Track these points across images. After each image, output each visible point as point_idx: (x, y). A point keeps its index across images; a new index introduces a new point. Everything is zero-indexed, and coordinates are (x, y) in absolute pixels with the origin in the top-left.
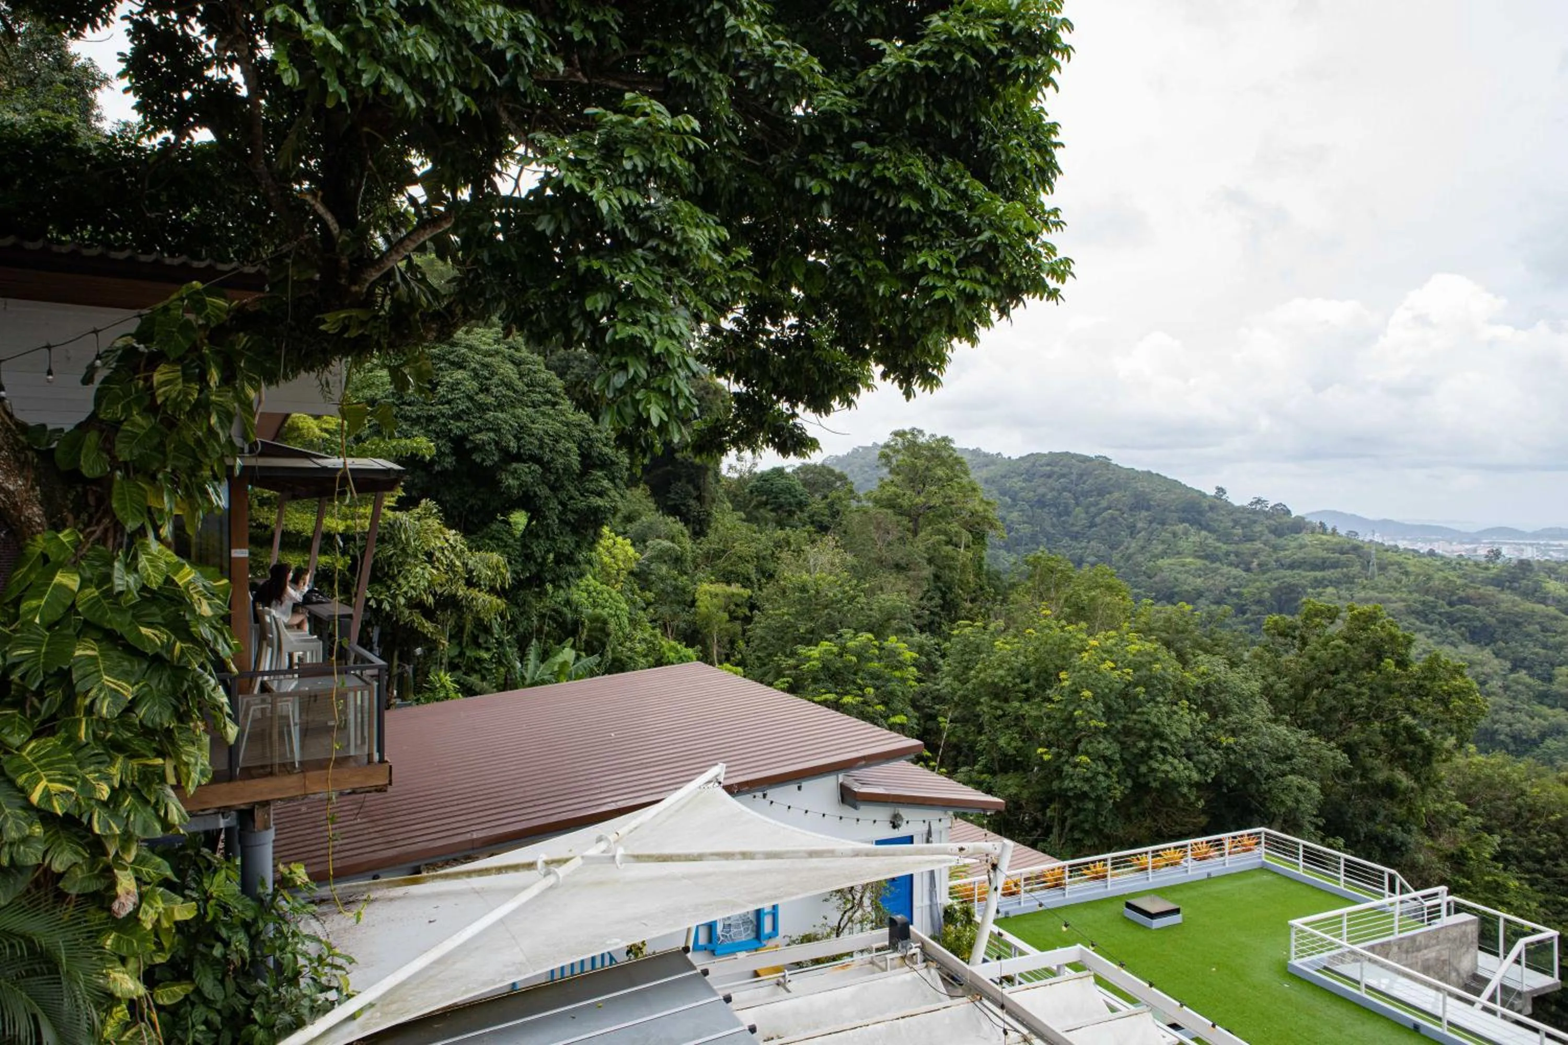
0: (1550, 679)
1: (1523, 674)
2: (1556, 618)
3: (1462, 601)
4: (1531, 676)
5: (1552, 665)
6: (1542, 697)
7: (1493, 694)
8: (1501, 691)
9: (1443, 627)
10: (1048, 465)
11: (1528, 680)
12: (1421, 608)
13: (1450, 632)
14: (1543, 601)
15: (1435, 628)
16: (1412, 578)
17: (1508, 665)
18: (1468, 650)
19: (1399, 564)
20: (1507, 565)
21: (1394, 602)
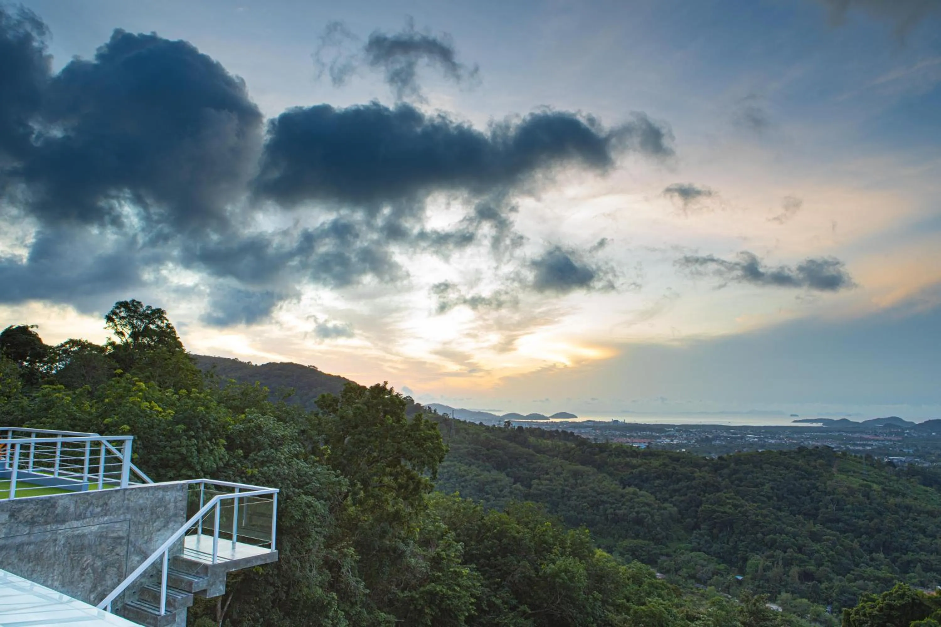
0: (530, 487)
1: (518, 485)
2: (533, 455)
3: (494, 447)
4: (522, 486)
5: (531, 480)
6: (527, 497)
7: (506, 496)
8: (509, 494)
9: (484, 461)
10: (279, 370)
11: (521, 487)
12: (474, 452)
13: (487, 464)
14: (528, 447)
15: (480, 462)
16: (471, 436)
17: (512, 480)
18: (495, 474)
19: (465, 429)
20: (513, 429)
21: (462, 449)
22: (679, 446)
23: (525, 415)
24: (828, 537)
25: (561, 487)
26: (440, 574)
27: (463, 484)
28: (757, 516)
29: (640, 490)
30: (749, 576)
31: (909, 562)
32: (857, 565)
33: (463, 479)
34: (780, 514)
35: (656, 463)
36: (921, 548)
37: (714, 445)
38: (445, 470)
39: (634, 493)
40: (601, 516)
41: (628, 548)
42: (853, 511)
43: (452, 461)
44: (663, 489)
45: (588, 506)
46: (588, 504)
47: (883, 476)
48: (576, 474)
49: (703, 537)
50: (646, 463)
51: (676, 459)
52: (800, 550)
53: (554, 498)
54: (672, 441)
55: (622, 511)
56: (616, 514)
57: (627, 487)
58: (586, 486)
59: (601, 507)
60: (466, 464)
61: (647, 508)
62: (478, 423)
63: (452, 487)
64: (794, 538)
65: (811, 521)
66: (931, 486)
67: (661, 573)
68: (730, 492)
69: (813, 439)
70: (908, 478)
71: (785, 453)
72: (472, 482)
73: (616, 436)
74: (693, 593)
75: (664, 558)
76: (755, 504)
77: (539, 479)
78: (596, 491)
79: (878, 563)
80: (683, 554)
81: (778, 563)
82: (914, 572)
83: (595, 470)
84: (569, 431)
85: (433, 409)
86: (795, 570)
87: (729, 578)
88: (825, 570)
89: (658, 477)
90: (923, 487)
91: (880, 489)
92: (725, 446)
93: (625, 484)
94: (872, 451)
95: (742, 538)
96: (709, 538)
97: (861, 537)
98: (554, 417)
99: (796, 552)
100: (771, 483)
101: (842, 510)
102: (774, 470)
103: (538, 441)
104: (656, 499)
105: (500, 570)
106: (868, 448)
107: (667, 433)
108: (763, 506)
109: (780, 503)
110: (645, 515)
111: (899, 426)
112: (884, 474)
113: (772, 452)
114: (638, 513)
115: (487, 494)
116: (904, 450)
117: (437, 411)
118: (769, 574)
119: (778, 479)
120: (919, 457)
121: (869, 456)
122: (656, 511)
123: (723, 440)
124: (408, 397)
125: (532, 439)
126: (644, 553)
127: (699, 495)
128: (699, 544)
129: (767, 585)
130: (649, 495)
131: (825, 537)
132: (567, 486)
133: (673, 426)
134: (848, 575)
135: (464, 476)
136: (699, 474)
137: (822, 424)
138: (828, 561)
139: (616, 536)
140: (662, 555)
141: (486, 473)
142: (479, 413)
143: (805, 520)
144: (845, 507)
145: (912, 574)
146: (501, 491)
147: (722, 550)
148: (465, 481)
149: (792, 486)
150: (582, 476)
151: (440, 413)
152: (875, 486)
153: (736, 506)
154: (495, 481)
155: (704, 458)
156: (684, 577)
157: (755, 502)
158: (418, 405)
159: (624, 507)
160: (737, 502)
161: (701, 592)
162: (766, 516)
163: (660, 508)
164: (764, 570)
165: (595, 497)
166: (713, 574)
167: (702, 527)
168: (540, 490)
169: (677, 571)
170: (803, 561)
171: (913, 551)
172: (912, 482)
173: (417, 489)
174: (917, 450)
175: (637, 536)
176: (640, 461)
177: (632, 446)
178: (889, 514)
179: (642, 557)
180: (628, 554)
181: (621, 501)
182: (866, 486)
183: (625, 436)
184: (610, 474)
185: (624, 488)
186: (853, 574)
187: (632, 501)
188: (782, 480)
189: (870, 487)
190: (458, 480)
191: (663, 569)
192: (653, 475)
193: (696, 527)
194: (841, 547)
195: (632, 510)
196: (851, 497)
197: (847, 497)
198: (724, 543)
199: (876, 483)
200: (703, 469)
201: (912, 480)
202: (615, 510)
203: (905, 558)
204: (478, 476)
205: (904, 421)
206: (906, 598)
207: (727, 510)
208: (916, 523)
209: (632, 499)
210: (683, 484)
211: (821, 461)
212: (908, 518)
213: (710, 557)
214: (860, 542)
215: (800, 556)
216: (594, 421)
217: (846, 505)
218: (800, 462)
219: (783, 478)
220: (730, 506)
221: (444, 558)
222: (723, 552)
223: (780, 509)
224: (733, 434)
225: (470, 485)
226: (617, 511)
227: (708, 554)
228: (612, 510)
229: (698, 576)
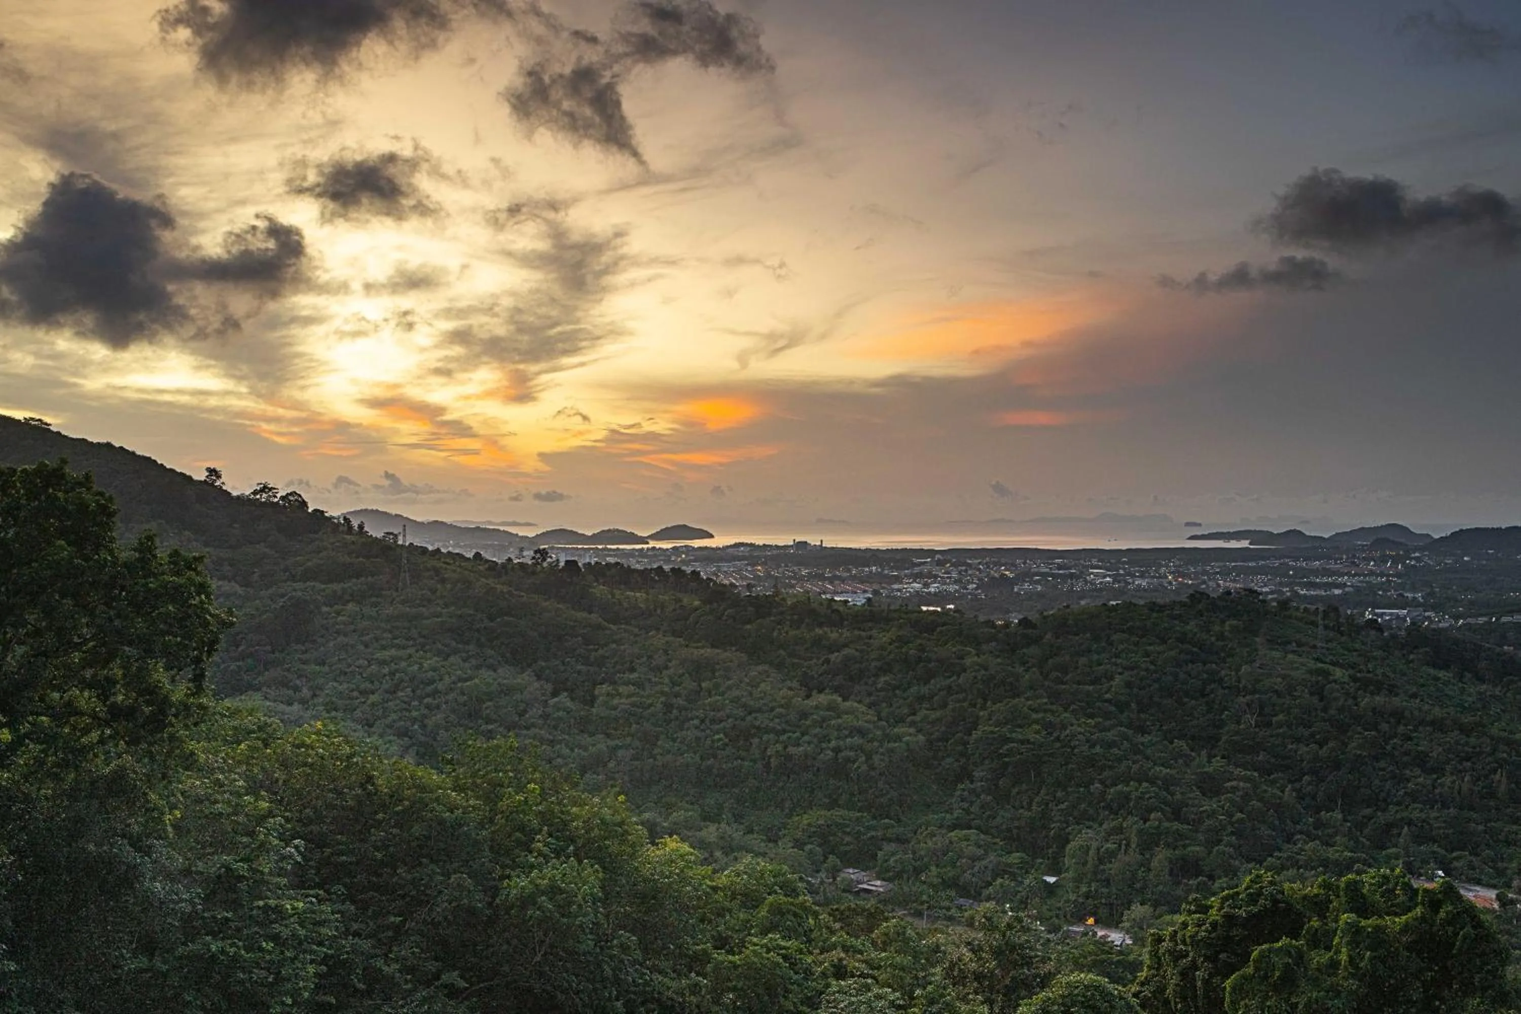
0: (590, 701)
1: (563, 698)
2: (599, 627)
4: (572, 699)
5: (595, 684)
6: (584, 725)
7: (533, 725)
8: (541, 721)
9: (481, 646)
11: (569, 704)
12: (456, 623)
13: (490, 652)
14: (590, 607)
15: (472, 647)
16: (450, 586)
17: (549, 687)
18: (506, 675)
19: (437, 570)
20: (554, 566)
21: (427, 618)
22: (939, 598)
23: (589, 533)
24: (1234, 783)
25: (663, 699)
26: (229, 915)
27: (428, 700)
28: (1093, 746)
29: (845, 699)
30: (1070, 874)
31: (1389, 826)
32: (1289, 839)
33: (429, 689)
34: (1140, 739)
35: (882, 637)
36: (1414, 797)
37: (1018, 594)
38: (386, 670)
39: (831, 707)
40: (754, 761)
41: (813, 829)
42: (1289, 727)
43: (399, 647)
44: (895, 696)
45: (727, 740)
46: (726, 735)
47: (1356, 650)
48: (699, 669)
49: (978, 796)
50: (860, 638)
51: (930, 624)
52: (1177, 815)
53: (647, 726)
54: (926, 585)
55: (801, 749)
56: (789, 757)
57: (814, 693)
58: (723, 694)
59: (756, 741)
60: (439, 653)
61: (857, 740)
62: (470, 555)
63: (401, 710)
64: (1167, 789)
65: (1204, 753)
66: (1446, 666)
67: (883, 880)
68: (1041, 697)
69: (1225, 573)
70: (1405, 652)
71: (1161, 606)
72: (451, 697)
73: (801, 579)
74: (950, 919)
75: (888, 847)
76: (1090, 721)
77: (614, 683)
78: (745, 706)
79: (1330, 831)
80: (933, 835)
81: (1128, 845)
82: (1396, 846)
83: (744, 657)
84: (688, 570)
85: (355, 524)
86: (1161, 857)
87: (1027, 882)
88: (1224, 853)
89: (885, 669)
90: (1432, 671)
91: (1346, 679)
92: (1041, 595)
93: (810, 686)
94: (1343, 598)
95: (1059, 794)
96: (989, 798)
97: (1300, 780)
98: (656, 537)
99: (1168, 820)
100: (1126, 673)
101: (1269, 724)
102: (1136, 644)
103: (613, 595)
104: (880, 719)
105: (403, 897)
106: (1337, 592)
107: (917, 570)
108: (1108, 723)
109: (1142, 716)
110: (852, 754)
111: (1401, 544)
112: (1357, 646)
113: (1135, 605)
114: (837, 750)
115: (488, 721)
116: (1406, 595)
117: (366, 529)
118: (1113, 868)
119: (1143, 666)
120: (1433, 608)
121: (1332, 609)
122: (876, 744)
123: (1037, 582)
124: (291, 494)
125: (600, 590)
126: (847, 839)
127: (974, 706)
128: (967, 812)
129: (1105, 890)
130: (864, 709)
131: (1228, 784)
132: (677, 695)
133: (931, 553)
134: (1269, 859)
135: (432, 682)
136: (976, 658)
137: (1248, 542)
138: (1232, 833)
139: (787, 804)
140: (890, 840)
141: (486, 674)
142: (478, 531)
143: (1192, 750)
144: (1274, 719)
145: (1393, 850)
146: (521, 714)
147: (1016, 824)
148: (436, 692)
149: (1170, 678)
150: (713, 671)
151: (375, 531)
152: (1338, 673)
153: (1049, 727)
154: (507, 691)
155: (990, 624)
156: (932, 886)
157: (1092, 716)
158: (319, 513)
159: (806, 738)
160: (1052, 718)
161: (966, 914)
162: (1111, 745)
163: (888, 738)
164: (1101, 861)
165: (743, 719)
166: (996, 875)
167: (977, 774)
168: (615, 708)
169: (917, 871)
170: (1180, 836)
171: (1399, 804)
172: (1412, 661)
173: (158, 722)
174: (1432, 594)
175: (833, 804)
176: (846, 634)
177: (833, 600)
178: (1359, 729)
179: (842, 848)
180: (812, 843)
181: (799, 727)
182: (1319, 672)
183: (822, 577)
184: (779, 666)
185: (808, 697)
186: (1279, 858)
187: (824, 725)
188: (1152, 667)
189: (1326, 674)
190: (418, 692)
191: (888, 870)
192: (873, 664)
193: (965, 775)
194: (1259, 804)
195: (824, 745)
196: (1288, 697)
197: (1279, 696)
198: (1022, 807)
199: (1341, 666)
200: (984, 647)
201: (1411, 657)
202: (785, 747)
203: (1382, 818)
204: (466, 680)
205: (1412, 532)
206: (1261, 902)
207: (1032, 737)
208: (1408, 745)
209: (824, 720)
210: (938, 682)
211: (1235, 622)
212: (1395, 735)
213: (989, 839)
214: (1299, 791)
215: (1176, 825)
216: (752, 545)
217: (1276, 715)
218: (1192, 626)
219: (1152, 663)
220: (1037, 727)
221: (241, 878)
222: (1018, 828)
223: (1143, 730)
224: (1060, 567)
225: (446, 703)
226: (791, 750)
227: (986, 833)
228: (779, 747)
229: (961, 881)
